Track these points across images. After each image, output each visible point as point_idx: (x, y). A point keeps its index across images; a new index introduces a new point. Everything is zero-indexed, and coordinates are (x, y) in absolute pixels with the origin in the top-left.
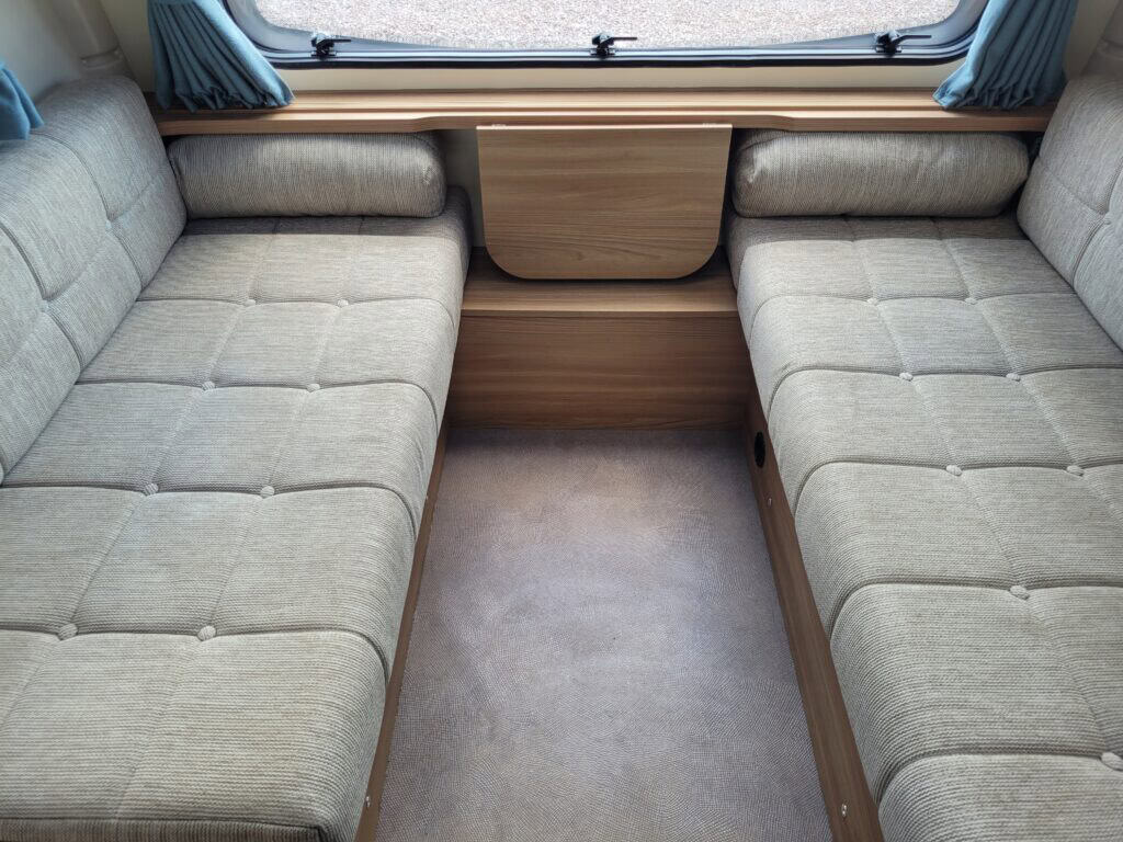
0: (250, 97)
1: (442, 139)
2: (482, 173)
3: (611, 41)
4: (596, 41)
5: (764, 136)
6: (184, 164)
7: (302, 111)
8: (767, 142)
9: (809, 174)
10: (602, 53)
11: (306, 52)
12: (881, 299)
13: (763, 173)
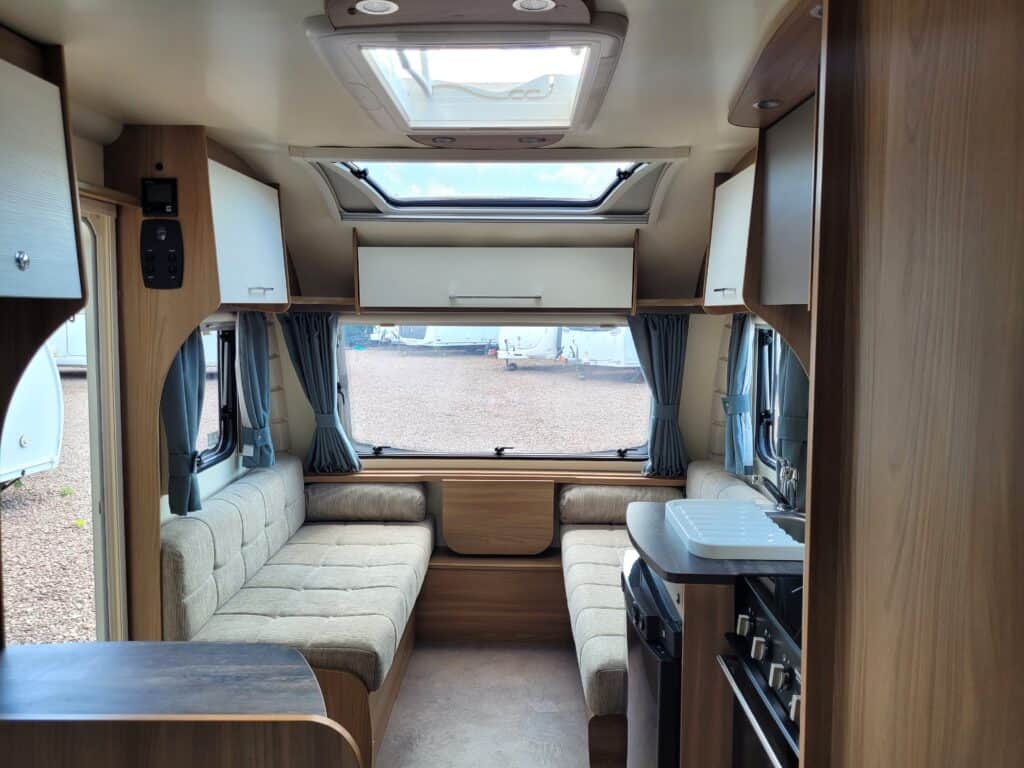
0: (345, 466)
1: (424, 485)
2: (445, 500)
3: (502, 449)
4: (496, 449)
5: (569, 487)
6: (310, 494)
7: (364, 474)
8: (570, 489)
9: (591, 502)
10: (499, 454)
11: (370, 452)
12: (619, 547)
13: (569, 500)
